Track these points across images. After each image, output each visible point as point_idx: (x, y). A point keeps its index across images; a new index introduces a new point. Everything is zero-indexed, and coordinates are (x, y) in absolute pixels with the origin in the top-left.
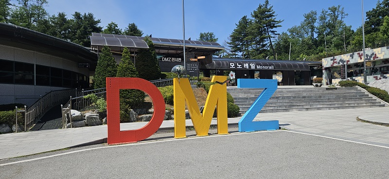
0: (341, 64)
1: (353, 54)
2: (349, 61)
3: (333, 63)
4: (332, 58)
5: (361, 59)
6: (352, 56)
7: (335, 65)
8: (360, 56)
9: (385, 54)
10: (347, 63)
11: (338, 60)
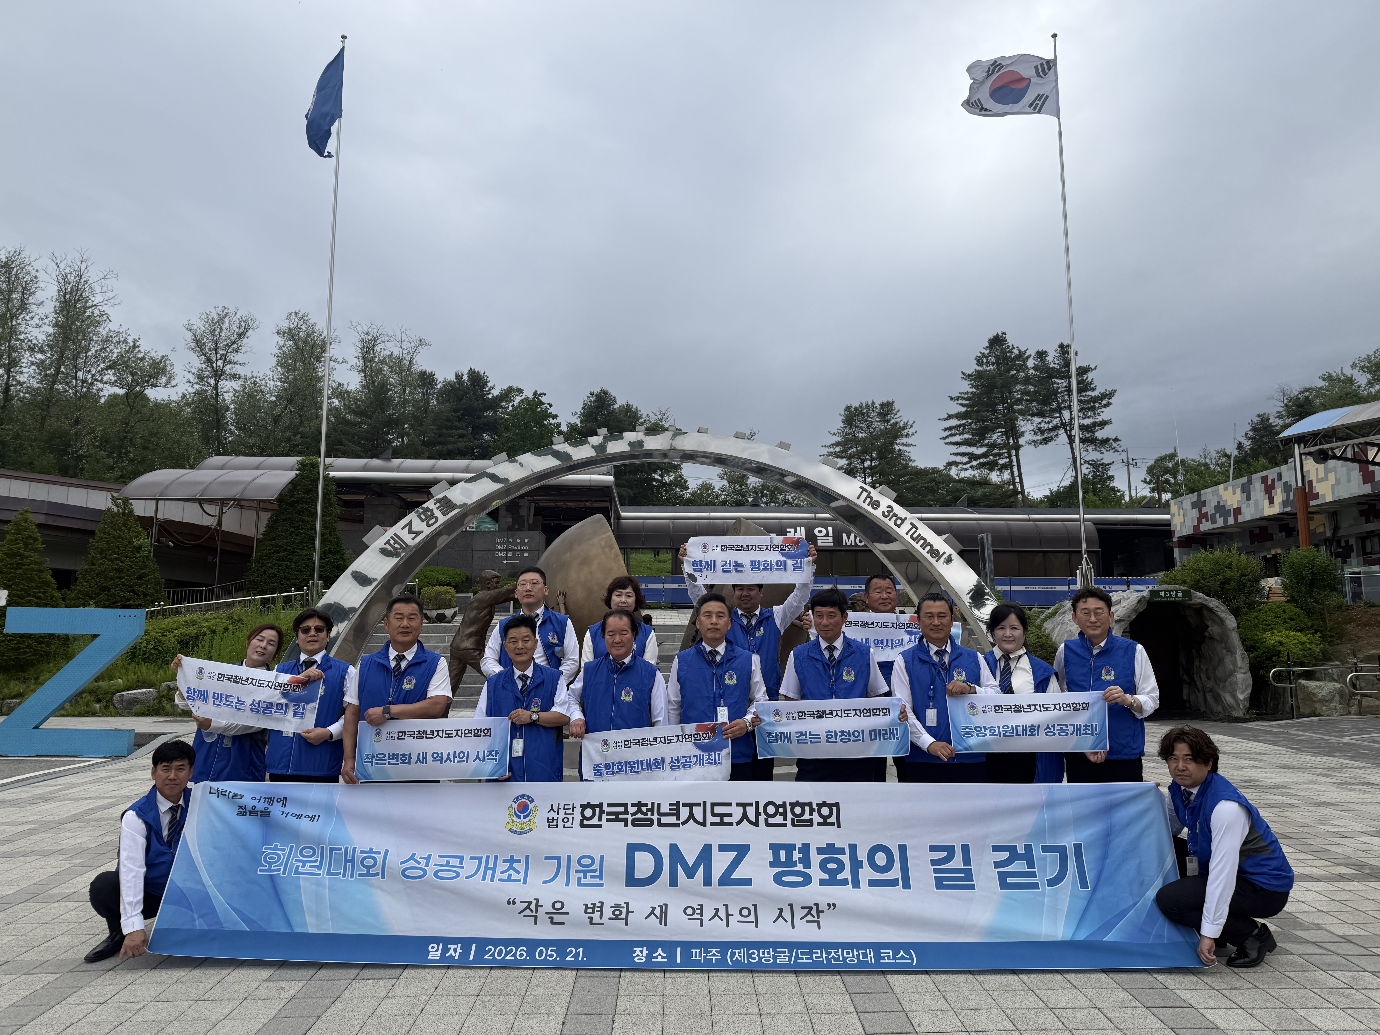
0: (1220, 522)
1: (1250, 482)
2: (1238, 511)
3: (1199, 521)
4: (1194, 497)
5: (1271, 501)
6: (1246, 490)
7: (1206, 526)
8: (1269, 489)
9: (1338, 482)
10: (1236, 519)
11: (1209, 509)
